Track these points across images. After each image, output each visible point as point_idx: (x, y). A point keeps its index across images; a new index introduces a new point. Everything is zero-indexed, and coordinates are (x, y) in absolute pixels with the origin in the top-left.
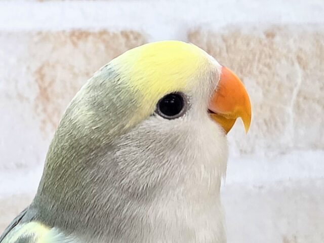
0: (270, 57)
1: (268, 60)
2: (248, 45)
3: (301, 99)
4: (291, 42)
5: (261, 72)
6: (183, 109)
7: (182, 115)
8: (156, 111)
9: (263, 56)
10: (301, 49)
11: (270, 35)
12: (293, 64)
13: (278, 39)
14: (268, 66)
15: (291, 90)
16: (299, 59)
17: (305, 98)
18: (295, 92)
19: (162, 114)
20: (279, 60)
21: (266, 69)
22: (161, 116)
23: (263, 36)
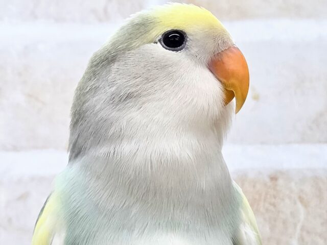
0: (275, 197)
1: (273, 200)
2: (254, 186)
3: (305, 234)
4: (293, 185)
5: (267, 210)
6: (181, 47)
7: (177, 51)
8: (160, 41)
9: (268, 196)
10: (302, 191)
11: (274, 179)
12: (295, 203)
13: (281, 182)
14: (274, 205)
15: (295, 225)
16: (301, 199)
17: (308, 232)
18: (299, 227)
19: (163, 43)
20: (283, 200)
21: (271, 208)
22: (161, 44)
23: (268, 180)
